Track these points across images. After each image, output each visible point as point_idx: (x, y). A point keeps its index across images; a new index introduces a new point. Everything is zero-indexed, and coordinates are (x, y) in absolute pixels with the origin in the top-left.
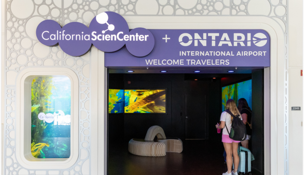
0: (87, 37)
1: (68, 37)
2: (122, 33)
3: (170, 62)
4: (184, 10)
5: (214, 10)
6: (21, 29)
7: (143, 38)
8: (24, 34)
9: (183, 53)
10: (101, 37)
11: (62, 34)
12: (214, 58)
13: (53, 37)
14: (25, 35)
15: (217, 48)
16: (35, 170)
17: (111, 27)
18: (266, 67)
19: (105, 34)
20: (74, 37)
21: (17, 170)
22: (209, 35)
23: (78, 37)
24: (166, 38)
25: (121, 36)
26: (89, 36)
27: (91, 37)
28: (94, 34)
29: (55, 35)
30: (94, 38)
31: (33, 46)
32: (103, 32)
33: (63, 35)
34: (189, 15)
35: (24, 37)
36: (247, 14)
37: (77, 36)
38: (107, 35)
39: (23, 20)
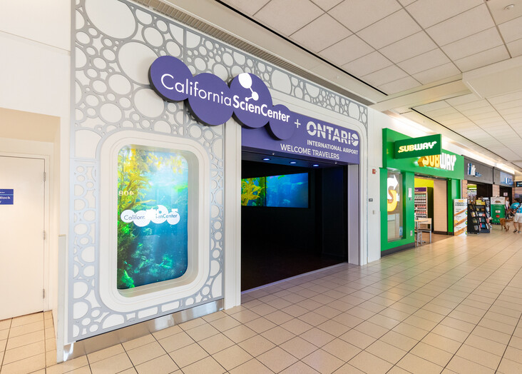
0: (228, 101)
1: (202, 94)
2: (266, 106)
3: (297, 150)
4: (311, 97)
5: (330, 105)
6: (109, 55)
7: (285, 118)
8: (114, 66)
9: (310, 143)
10: (244, 106)
11: (193, 86)
12: (330, 151)
13: (180, 87)
14: (117, 70)
15: (332, 142)
16: (137, 312)
17: (255, 96)
18: (351, 164)
19: (249, 103)
20: (211, 96)
21: (99, 320)
22: (328, 128)
23: (216, 96)
24: (298, 124)
25: (265, 110)
26: (230, 100)
27: (233, 102)
28: (236, 98)
29: (183, 86)
30: (236, 104)
31: (133, 92)
32: (247, 99)
33: (196, 89)
34: (314, 103)
35: (115, 73)
36: (348, 116)
37: (214, 95)
38: (250, 105)
39: (112, 39)
